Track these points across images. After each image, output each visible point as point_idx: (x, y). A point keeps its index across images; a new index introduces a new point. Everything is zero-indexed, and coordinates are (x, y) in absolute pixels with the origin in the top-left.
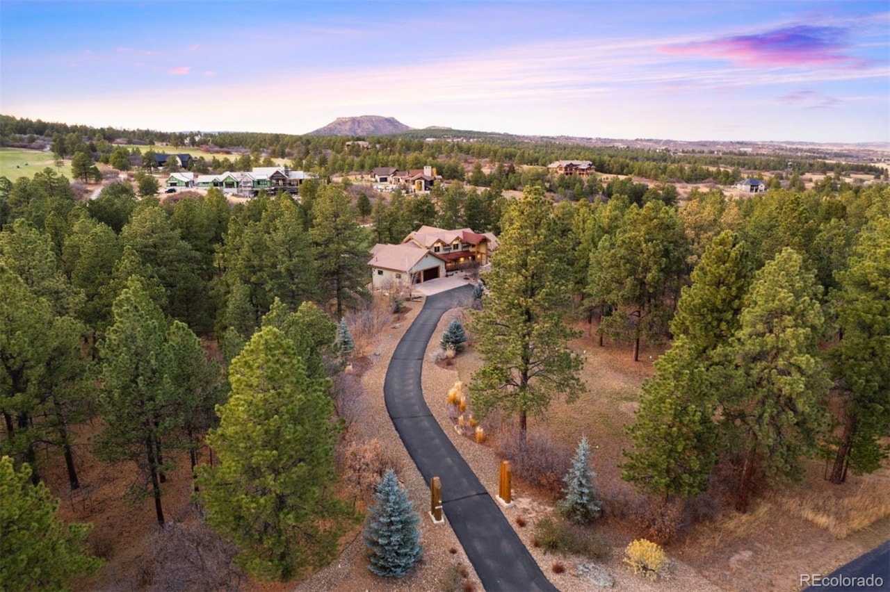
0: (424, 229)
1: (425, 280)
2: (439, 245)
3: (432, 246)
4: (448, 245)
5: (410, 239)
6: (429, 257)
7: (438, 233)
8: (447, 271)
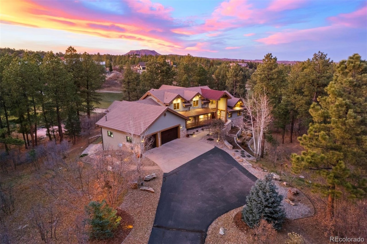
0: (164, 87)
1: (163, 143)
2: (179, 101)
3: (171, 102)
4: (188, 102)
5: (148, 96)
6: (168, 115)
7: (177, 90)
8: (188, 130)
